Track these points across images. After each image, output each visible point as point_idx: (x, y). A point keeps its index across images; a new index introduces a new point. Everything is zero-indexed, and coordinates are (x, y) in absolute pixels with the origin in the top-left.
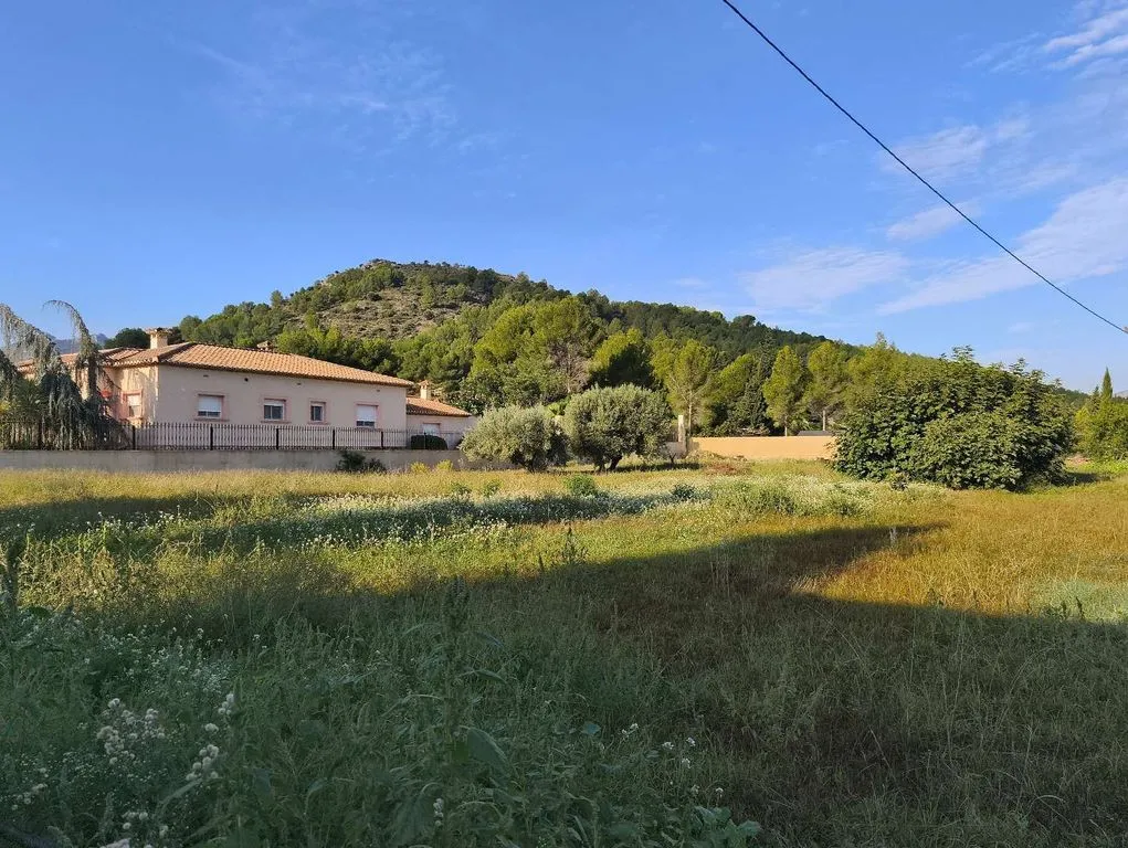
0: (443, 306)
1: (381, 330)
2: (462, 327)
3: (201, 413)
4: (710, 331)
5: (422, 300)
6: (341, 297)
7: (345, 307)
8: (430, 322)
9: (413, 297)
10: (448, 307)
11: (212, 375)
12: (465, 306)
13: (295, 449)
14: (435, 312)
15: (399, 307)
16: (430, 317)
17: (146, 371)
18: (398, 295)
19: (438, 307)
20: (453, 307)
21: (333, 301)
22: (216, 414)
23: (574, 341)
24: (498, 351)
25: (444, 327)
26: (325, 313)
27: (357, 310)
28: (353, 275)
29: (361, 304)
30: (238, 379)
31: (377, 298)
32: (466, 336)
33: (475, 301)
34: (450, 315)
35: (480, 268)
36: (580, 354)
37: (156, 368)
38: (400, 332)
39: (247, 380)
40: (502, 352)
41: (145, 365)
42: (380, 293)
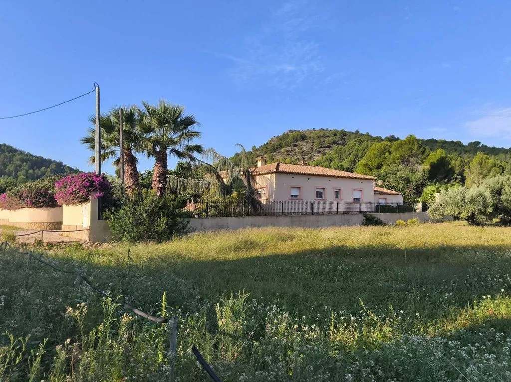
0: (324, 147)
1: (298, 159)
2: (335, 156)
3: (292, 196)
4: (456, 150)
5: (315, 145)
6: (281, 146)
7: (282, 150)
8: (319, 154)
9: (311, 144)
10: (326, 147)
11: (296, 177)
12: (334, 146)
13: (347, 213)
14: (321, 150)
15: (305, 149)
16: (319, 152)
17: (269, 176)
18: (304, 144)
19: (322, 148)
20: (328, 147)
21: (277, 148)
22: (296, 196)
23: (413, 156)
24: (372, 164)
25: (327, 156)
26: (274, 154)
27: (288, 151)
28: (285, 136)
29: (289, 149)
30: (305, 178)
31: (295, 146)
32: (337, 160)
33: (338, 144)
34: (327, 151)
35: (339, 129)
36: (417, 163)
37: (274, 175)
38: (307, 159)
39: (309, 179)
40: (375, 164)
41: (268, 173)
42: (297, 144)
